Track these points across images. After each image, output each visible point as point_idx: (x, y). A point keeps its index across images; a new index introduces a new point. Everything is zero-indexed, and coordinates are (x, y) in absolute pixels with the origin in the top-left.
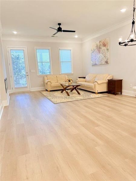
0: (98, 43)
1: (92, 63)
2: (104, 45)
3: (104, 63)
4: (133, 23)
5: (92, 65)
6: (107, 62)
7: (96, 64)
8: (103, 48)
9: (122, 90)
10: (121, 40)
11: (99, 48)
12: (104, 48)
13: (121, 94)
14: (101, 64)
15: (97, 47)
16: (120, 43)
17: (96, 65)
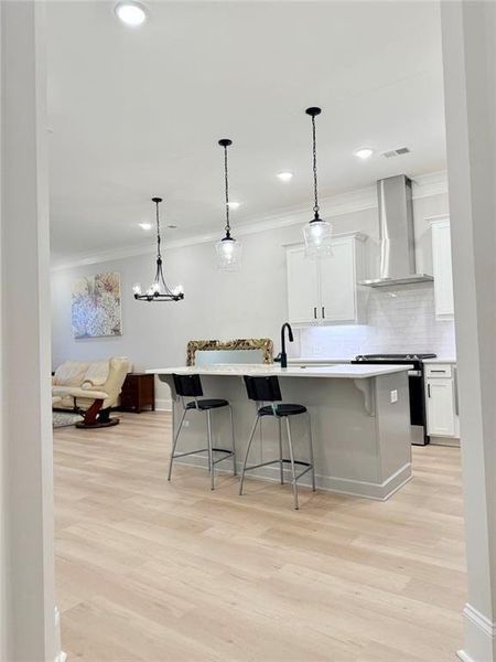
0: (92, 279)
1: (75, 329)
2: (109, 288)
3: (109, 332)
4: (159, 262)
5: (77, 338)
6: (116, 331)
7: (86, 334)
8: (106, 295)
9: (156, 400)
10: (137, 290)
11: (95, 294)
12: (108, 295)
13: (153, 410)
14: (101, 336)
15: (89, 289)
16: (136, 296)
17: (86, 336)
